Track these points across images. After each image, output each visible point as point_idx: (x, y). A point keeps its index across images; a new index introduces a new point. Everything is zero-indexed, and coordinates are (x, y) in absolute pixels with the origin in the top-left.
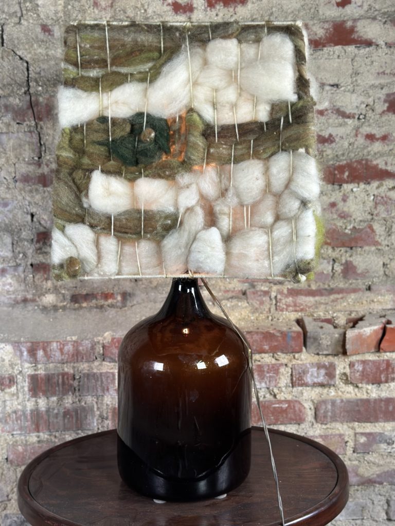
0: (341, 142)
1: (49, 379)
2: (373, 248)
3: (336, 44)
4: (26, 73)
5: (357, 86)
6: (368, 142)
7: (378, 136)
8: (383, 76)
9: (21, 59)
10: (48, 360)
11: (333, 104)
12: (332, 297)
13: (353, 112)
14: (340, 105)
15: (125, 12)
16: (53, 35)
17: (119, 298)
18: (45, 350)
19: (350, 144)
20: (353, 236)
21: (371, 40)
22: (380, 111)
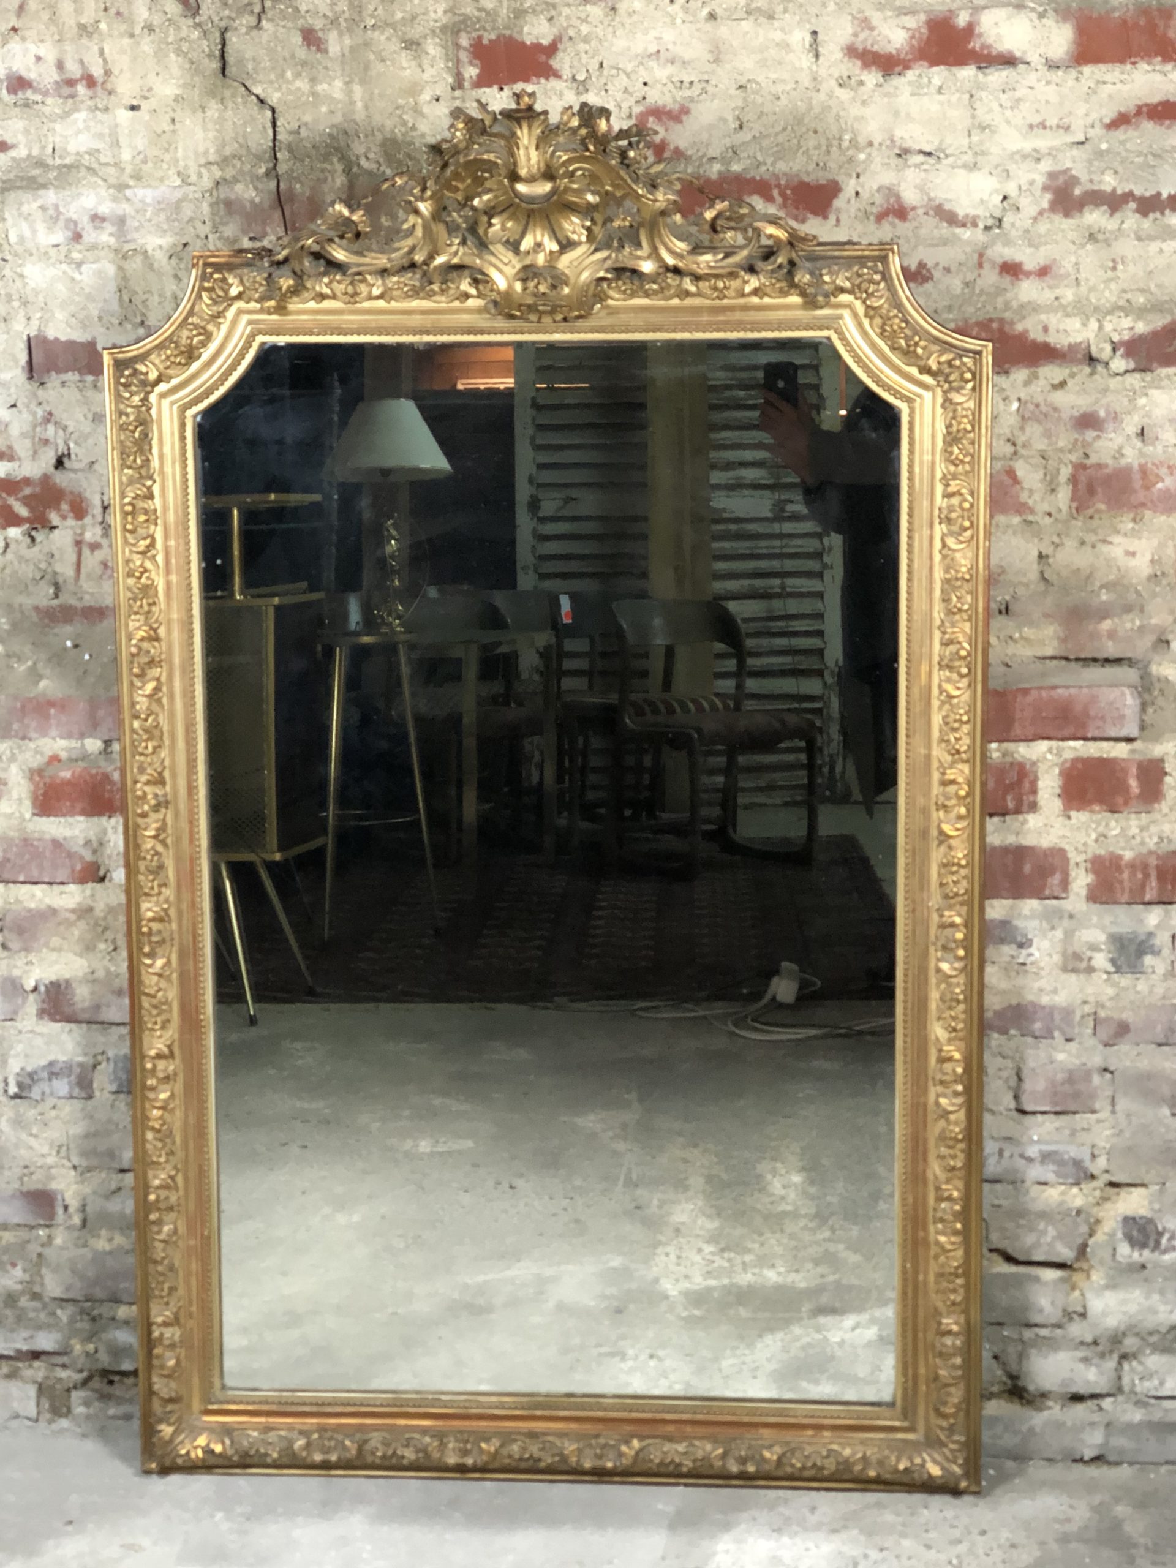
0: (947, 279)
2: (1016, 520)
3: (934, 61)
4: (270, 132)
5: (983, 153)
6: (1008, 279)
7: (1030, 266)
8: (1041, 131)
9: (262, 101)
11: (928, 194)
13: (972, 212)
14: (944, 196)
16: (326, 51)
19: (967, 284)
21: (1011, 53)
22: (1033, 211)
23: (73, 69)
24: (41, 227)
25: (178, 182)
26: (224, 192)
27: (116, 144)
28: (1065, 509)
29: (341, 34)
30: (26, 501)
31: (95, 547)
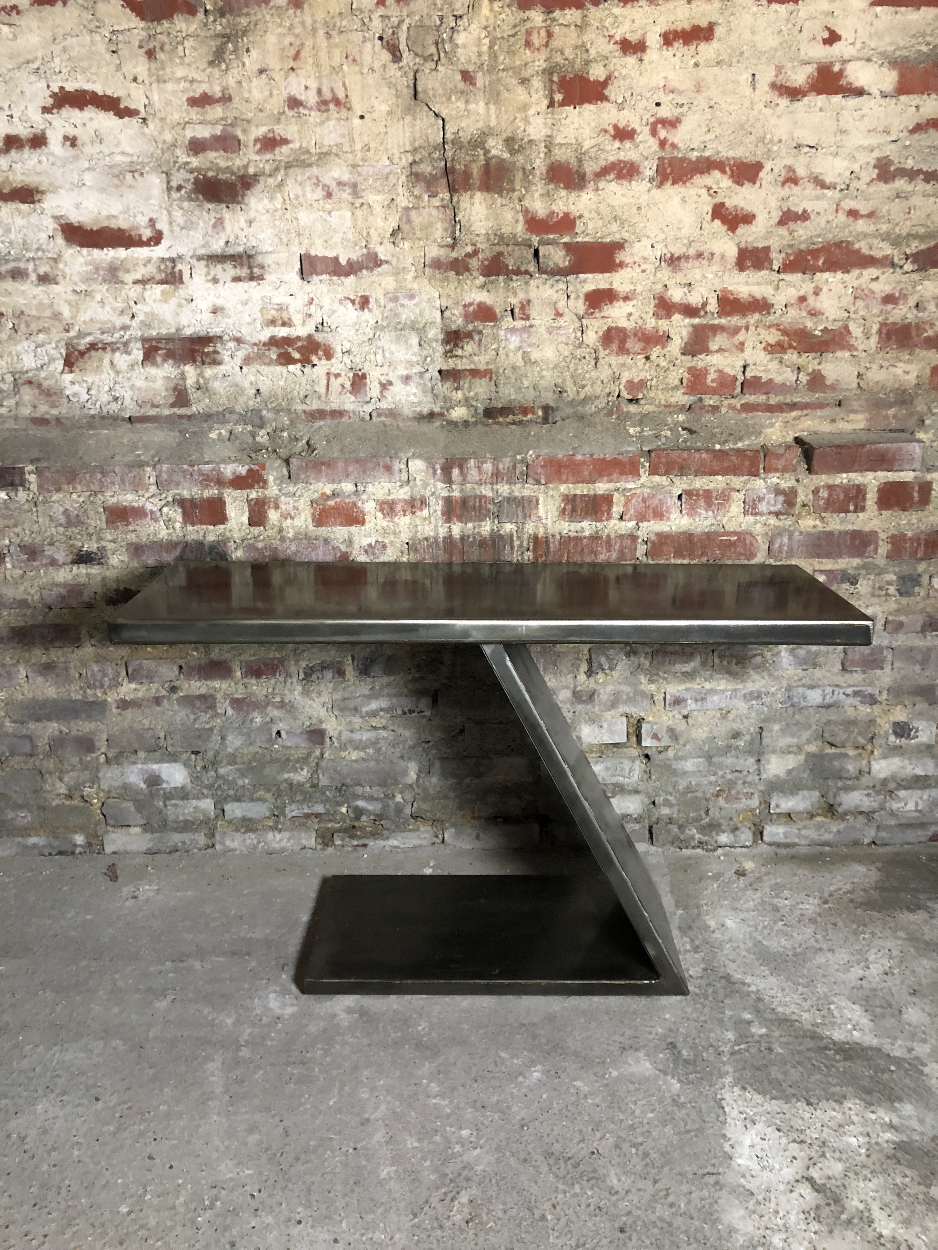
0: (818, 219)
1: (464, 501)
2: (847, 354)
3: (819, 93)
4: (441, 133)
5: (842, 147)
6: (851, 219)
7: (863, 212)
8: (874, 134)
9: (436, 115)
10: (464, 480)
11: (810, 170)
12: (794, 414)
13: (833, 180)
14: (819, 171)
15: (562, 53)
16: (475, 84)
17: (540, 413)
18: (461, 468)
19: (828, 222)
20: (824, 338)
21: (863, 88)
22: (868, 179)
23: (328, 95)
24: (308, 189)
25: (388, 163)
26: (415, 169)
27: (352, 140)
28: (874, 349)
29: (484, 74)
30: (298, 350)
31: (337, 376)
